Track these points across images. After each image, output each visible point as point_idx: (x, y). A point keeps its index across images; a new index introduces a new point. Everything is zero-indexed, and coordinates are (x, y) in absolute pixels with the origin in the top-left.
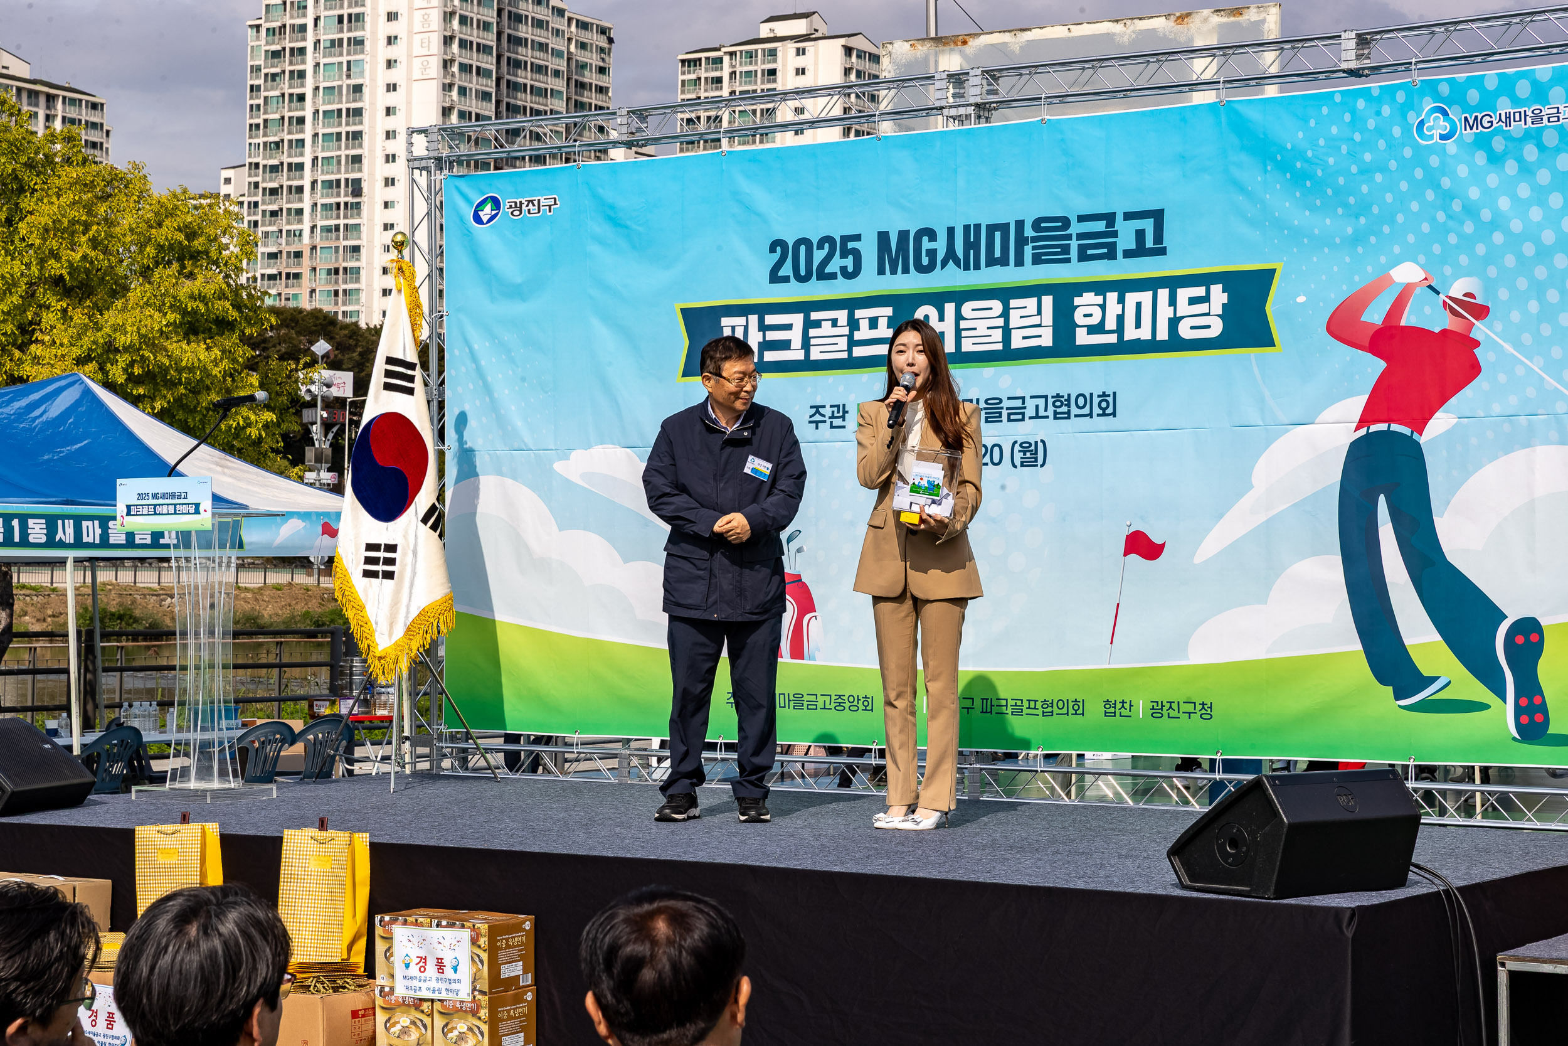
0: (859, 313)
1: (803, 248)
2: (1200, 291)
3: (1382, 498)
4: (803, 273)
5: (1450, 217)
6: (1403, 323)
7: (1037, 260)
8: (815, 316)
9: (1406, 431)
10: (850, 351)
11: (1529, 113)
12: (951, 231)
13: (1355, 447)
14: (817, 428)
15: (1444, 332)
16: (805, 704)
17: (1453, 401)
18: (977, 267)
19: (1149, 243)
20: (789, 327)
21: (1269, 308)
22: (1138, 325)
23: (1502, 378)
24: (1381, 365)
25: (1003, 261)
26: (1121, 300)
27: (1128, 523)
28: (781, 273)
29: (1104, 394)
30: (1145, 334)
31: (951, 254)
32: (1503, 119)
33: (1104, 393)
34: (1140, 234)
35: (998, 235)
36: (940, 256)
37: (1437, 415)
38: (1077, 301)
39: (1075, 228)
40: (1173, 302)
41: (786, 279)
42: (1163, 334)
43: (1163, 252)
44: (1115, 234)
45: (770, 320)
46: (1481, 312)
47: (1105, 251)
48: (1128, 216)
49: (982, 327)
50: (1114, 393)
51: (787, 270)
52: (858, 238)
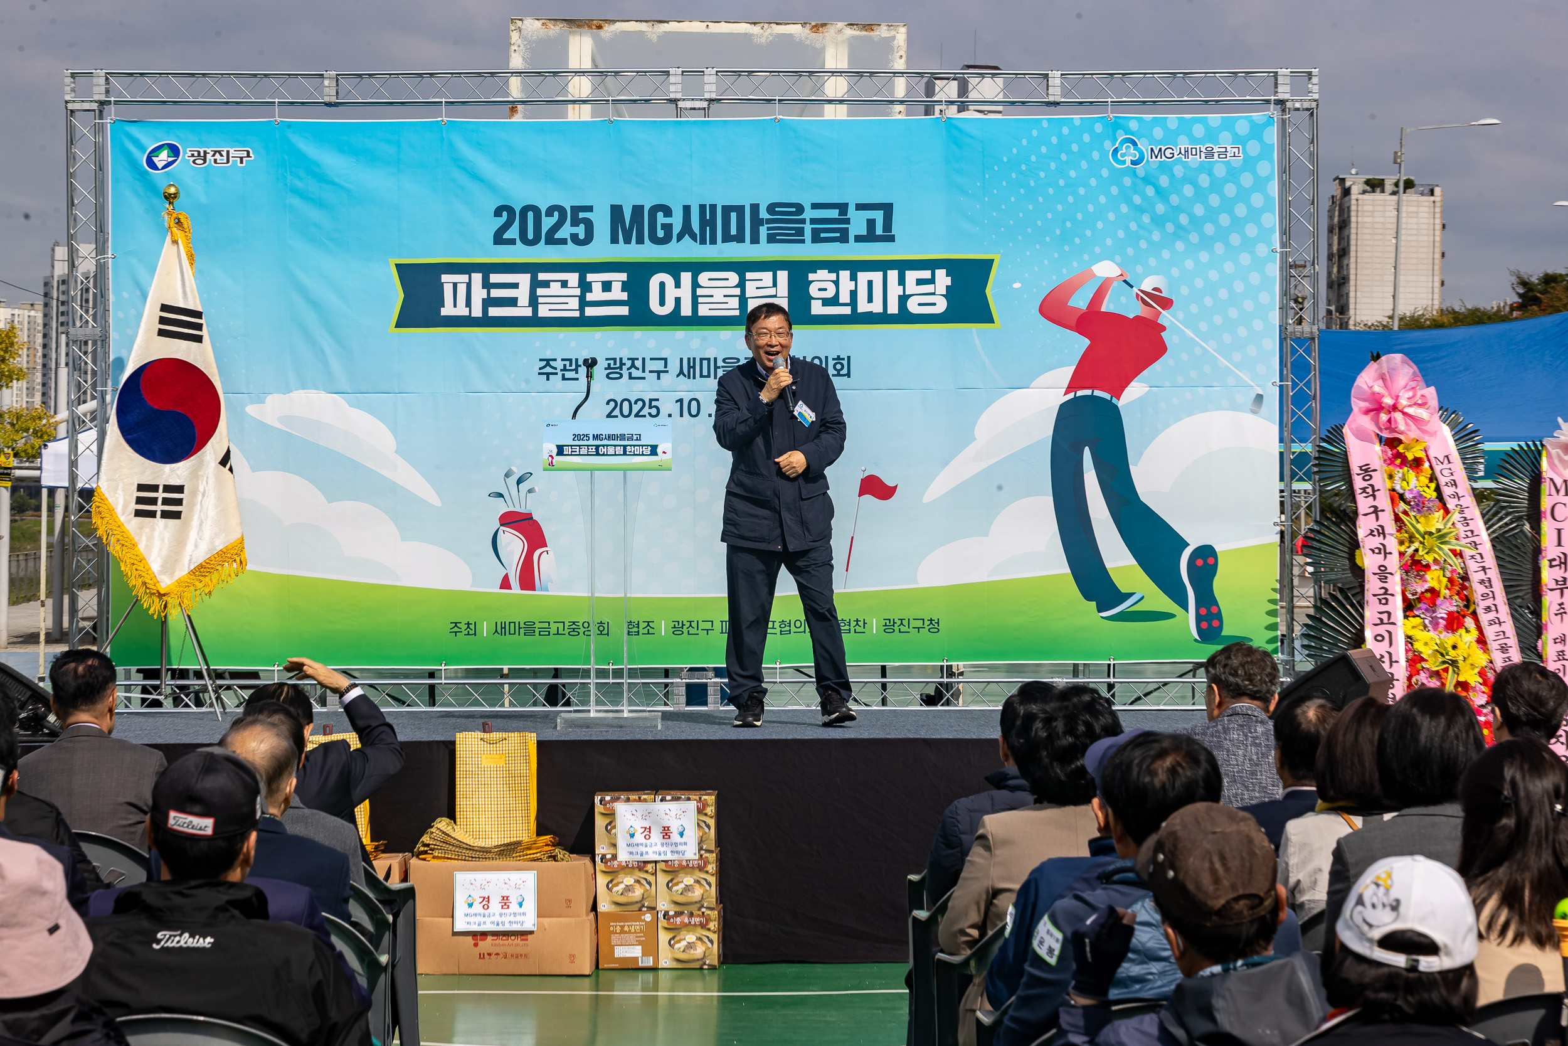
0: (590, 277)
1: (530, 215)
2: (926, 274)
3: (1087, 450)
4: (530, 236)
5: (1140, 227)
6: (1103, 309)
7: (771, 239)
8: (542, 276)
9: (1107, 396)
10: (581, 309)
11: (1203, 149)
12: (687, 209)
13: (1064, 410)
14: (548, 379)
15: (1137, 317)
16: (537, 631)
17: (1145, 373)
18: (713, 241)
19: (879, 231)
20: (515, 286)
21: (988, 291)
22: (870, 300)
23: (1184, 357)
24: (1086, 342)
25: (739, 238)
26: (854, 278)
27: (863, 468)
28: (505, 236)
29: (839, 358)
30: (877, 307)
31: (687, 229)
32: (1183, 152)
33: (838, 356)
34: (871, 223)
35: (733, 215)
36: (677, 229)
37: (1132, 384)
38: (811, 277)
39: (809, 214)
40: (902, 281)
41: (512, 242)
42: (893, 309)
43: (892, 239)
44: (848, 221)
45: (495, 278)
46: (1166, 303)
47: (838, 235)
48: (860, 207)
49: (718, 295)
50: (849, 358)
51: (513, 233)
52: (590, 209)
